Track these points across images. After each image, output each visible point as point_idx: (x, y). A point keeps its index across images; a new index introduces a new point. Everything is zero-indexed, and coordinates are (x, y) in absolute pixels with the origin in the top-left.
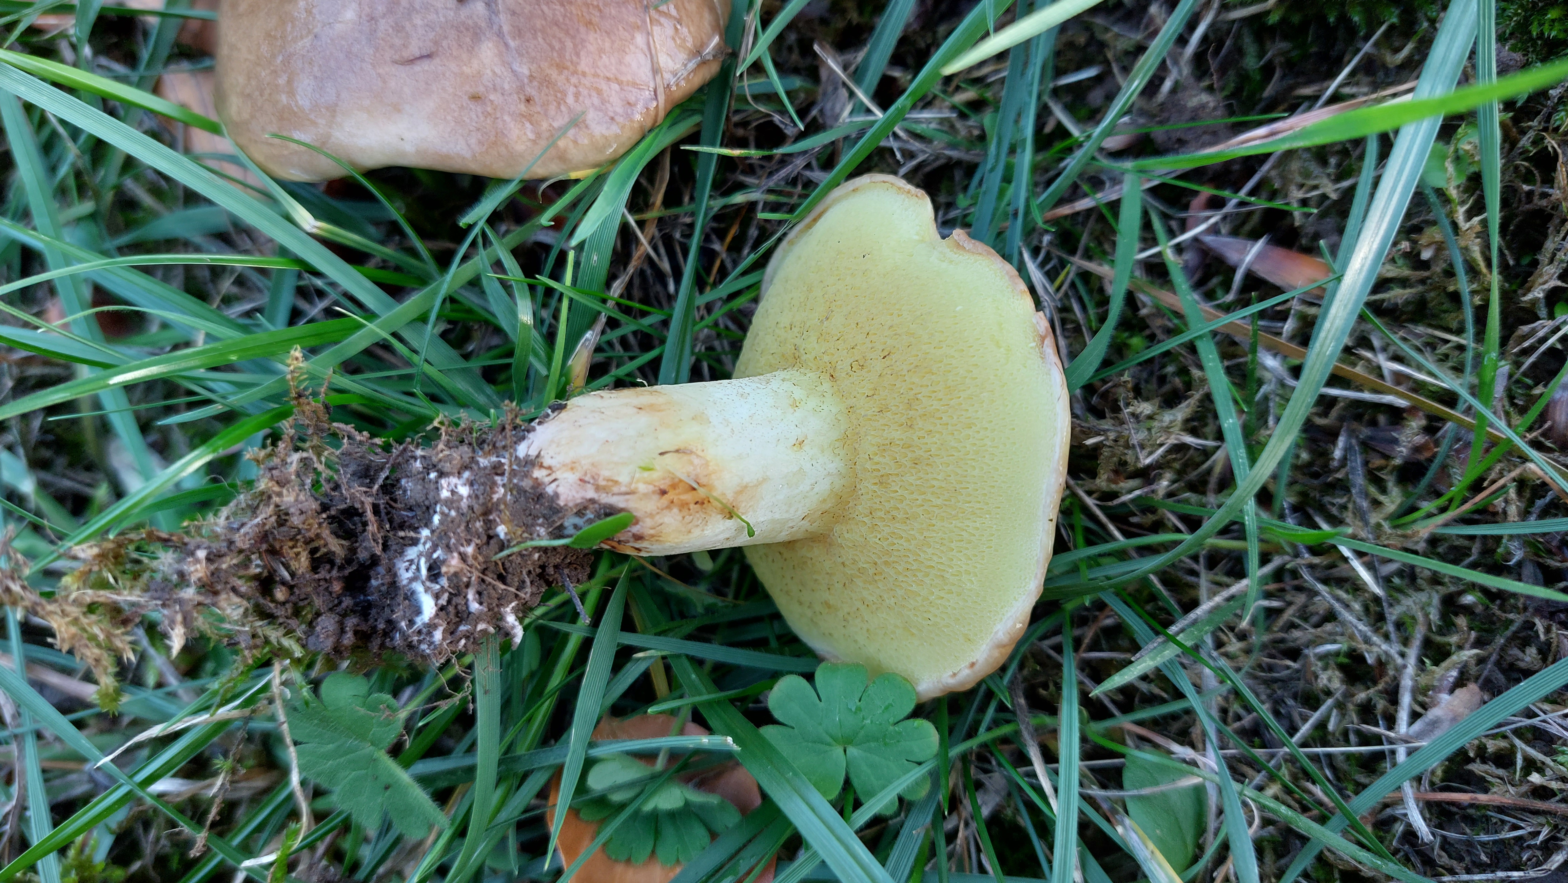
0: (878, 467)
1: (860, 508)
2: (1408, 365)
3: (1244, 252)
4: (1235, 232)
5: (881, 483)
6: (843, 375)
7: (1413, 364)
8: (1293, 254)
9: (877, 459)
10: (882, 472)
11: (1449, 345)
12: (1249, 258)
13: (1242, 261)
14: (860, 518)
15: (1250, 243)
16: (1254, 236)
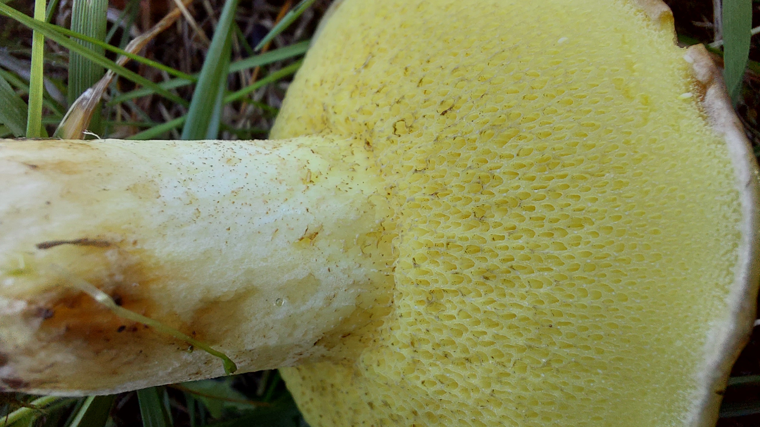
0: (426, 278)
1: (397, 334)
5: (430, 303)
6: (383, 140)
9: (425, 266)
10: (434, 287)
14: (396, 348)
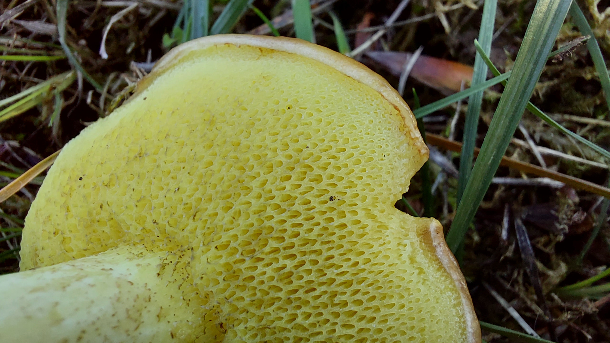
2: (554, 148)
3: (403, 63)
4: (395, 48)
7: (559, 147)
8: (444, 62)
11: (588, 128)
12: (409, 67)
13: (403, 70)
15: (408, 55)
16: (411, 50)
